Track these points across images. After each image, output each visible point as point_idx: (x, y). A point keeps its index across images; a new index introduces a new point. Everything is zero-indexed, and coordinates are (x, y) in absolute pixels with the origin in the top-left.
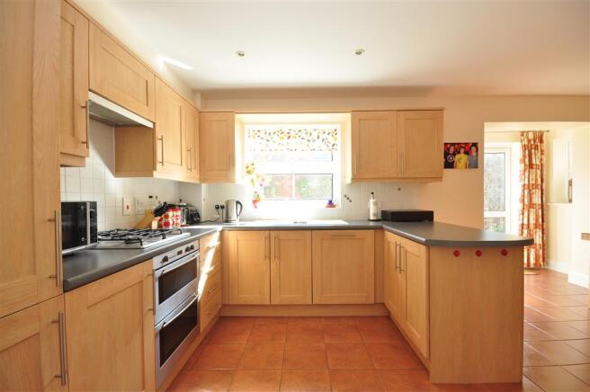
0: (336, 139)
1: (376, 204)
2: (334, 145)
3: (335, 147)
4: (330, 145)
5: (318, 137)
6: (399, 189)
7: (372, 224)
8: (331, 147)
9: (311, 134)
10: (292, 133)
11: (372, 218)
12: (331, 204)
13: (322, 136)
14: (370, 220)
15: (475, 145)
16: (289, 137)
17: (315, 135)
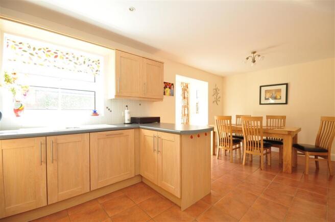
0: (98, 67)
1: (129, 113)
2: (97, 71)
3: (98, 72)
4: (95, 71)
5: (84, 62)
6: (140, 105)
7: (126, 126)
8: (95, 72)
9: (78, 59)
10: (59, 54)
11: (127, 122)
12: (95, 113)
13: (87, 62)
14: (125, 124)
15: (173, 84)
16: (56, 57)
17: (81, 60)
